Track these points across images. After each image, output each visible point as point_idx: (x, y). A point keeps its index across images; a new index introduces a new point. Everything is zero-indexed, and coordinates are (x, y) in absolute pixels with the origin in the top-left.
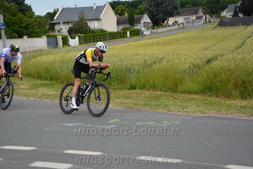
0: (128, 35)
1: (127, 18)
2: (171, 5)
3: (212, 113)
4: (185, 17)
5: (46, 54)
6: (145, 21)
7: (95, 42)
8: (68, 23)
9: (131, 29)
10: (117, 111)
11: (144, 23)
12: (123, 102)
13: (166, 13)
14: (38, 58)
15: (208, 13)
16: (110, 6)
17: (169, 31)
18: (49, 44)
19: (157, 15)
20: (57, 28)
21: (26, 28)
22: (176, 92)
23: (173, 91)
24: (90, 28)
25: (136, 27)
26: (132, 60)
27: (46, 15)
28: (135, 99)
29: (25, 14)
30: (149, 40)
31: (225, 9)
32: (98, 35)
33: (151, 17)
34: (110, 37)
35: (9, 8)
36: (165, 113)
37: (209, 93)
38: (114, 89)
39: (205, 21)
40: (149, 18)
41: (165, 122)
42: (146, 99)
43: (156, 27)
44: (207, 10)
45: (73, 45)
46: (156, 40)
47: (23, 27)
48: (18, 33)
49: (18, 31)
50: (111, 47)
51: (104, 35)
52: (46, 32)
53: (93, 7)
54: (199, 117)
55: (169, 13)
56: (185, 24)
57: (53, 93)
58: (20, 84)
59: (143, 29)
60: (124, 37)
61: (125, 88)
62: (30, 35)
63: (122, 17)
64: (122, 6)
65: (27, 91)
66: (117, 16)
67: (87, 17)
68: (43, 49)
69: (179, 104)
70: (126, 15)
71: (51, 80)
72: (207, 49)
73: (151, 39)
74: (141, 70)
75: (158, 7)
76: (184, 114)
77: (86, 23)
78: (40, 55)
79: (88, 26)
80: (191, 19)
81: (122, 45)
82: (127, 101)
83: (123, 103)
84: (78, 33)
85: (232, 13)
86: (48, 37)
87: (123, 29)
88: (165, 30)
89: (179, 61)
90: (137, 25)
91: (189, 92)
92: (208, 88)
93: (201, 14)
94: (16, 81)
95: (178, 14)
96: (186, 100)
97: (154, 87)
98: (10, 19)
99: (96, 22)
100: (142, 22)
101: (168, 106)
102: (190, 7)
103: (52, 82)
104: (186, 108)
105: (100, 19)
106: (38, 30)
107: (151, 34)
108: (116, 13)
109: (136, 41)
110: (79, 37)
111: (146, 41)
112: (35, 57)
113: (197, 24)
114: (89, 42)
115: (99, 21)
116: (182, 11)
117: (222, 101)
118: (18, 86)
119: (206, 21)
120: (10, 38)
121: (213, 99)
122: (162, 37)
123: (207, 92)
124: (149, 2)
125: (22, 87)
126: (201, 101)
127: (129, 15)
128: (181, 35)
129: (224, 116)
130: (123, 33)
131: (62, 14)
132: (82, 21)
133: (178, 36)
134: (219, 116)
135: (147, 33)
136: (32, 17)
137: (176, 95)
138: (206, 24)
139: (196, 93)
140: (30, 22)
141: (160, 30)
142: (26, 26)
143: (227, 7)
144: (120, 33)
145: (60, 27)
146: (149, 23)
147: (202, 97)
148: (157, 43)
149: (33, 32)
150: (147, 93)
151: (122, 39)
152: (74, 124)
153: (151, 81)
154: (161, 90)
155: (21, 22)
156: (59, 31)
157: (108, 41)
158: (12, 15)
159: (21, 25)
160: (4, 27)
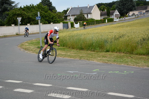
0: (106, 22)
1: (106, 12)
2: (131, 5)
4: (139, 11)
5: (62, 32)
6: (116, 14)
8: (74, 15)
9: (108, 18)
10: (98, 64)
11: (116, 15)
13: (128, 9)
16: (97, 6)
17: (130, 19)
18: (64, 27)
19: (123, 10)
20: (68, 18)
21: (52, 18)
22: (132, 54)
23: (130, 53)
24: (86, 18)
25: (111, 17)
26: (108, 36)
27: (63, 11)
28: (108, 58)
29: (52, 11)
30: (118, 24)
32: (90, 22)
33: (120, 11)
34: (96, 23)
35: (44, 8)
36: (126, 66)
38: (97, 52)
40: (119, 12)
41: (125, 72)
42: (115, 58)
43: (122, 17)
45: (76, 27)
46: (122, 24)
48: (48, 21)
50: (97, 28)
51: (93, 21)
52: (62, 21)
53: (87, 7)
54: (146, 69)
55: (130, 9)
56: (139, 15)
57: (64, 53)
59: (115, 18)
61: (103, 51)
62: (54, 22)
64: (104, 6)
66: (100, 11)
67: (85, 12)
69: (134, 61)
70: (106, 11)
71: (64, 46)
73: (119, 23)
74: (113, 41)
75: (123, 6)
76: (136, 67)
77: (84, 15)
79: (84, 17)
80: (143, 12)
81: (103, 27)
82: (104, 59)
83: (102, 60)
84: (79, 21)
86: (63, 23)
87: (103, 18)
88: (127, 19)
89: (134, 36)
91: (140, 54)
95: (135, 10)
96: (138, 59)
97: (120, 51)
98: (44, 14)
100: (114, 14)
101: (127, 62)
102: (142, 5)
103: (64, 47)
104: (138, 64)
106: (58, 19)
107: (119, 21)
109: (111, 25)
110: (80, 23)
111: (116, 25)
113: (146, 15)
115: (91, 14)
116: (137, 8)
120: (44, 24)
122: (126, 22)
124: (119, 4)
126: (147, 59)
127: (107, 11)
128: (137, 21)
130: (104, 20)
131: (71, 11)
132: (81, 14)
133: (135, 22)
135: (117, 20)
136: (56, 13)
137: (132, 56)
139: (144, 55)
140: (54, 15)
144: (102, 20)
145: (70, 18)
146: (118, 15)
147: (148, 57)
148: (122, 26)
149: (56, 21)
150: (116, 54)
151: (103, 24)
152: (74, 72)
153: (118, 48)
154: (124, 52)
155: (50, 15)
156: (69, 20)
157: (95, 25)
158: (45, 12)
159: (50, 17)
160: (40, 18)
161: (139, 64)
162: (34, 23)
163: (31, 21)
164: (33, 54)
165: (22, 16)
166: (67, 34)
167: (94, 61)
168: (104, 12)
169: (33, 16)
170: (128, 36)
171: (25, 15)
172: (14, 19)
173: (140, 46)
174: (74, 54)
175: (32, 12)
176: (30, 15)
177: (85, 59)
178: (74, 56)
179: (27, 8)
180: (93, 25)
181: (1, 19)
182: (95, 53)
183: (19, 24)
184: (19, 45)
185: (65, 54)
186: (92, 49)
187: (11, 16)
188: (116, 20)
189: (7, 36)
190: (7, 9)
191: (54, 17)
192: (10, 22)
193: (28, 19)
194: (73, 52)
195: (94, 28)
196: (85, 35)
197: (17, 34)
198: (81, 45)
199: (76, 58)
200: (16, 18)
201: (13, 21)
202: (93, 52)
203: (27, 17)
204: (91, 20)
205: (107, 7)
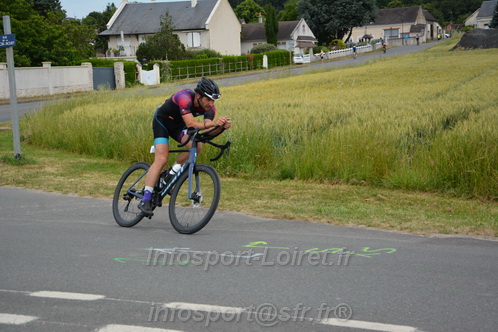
0: (265, 63)
1: (263, 26)
3: (464, 232)
4: (388, 27)
5: (96, 101)
6: (301, 34)
7: (193, 77)
8: (137, 36)
9: (271, 52)
10: (259, 224)
11: (299, 38)
12: (269, 205)
13: (347, 18)
14: (79, 110)
15: (437, 19)
18: (97, 81)
19: (328, 21)
20: (112, 45)
21: (49, 44)
22: (380, 185)
23: (372, 184)
24: (183, 47)
25: (281, 48)
26: (283, 117)
27: (88, 18)
28: (293, 200)
29: (47, 17)
31: (473, 11)
32: (200, 63)
33: (314, 25)
34: (227, 68)
36: (363, 230)
37: (452, 191)
38: (246, 178)
39: (429, 37)
40: (310, 27)
41: (366, 249)
42: (316, 201)
43: (325, 48)
44: (435, 11)
46: (326, 75)
47: (40, 43)
48: (31, 55)
49: (32, 50)
50: (232, 88)
51: (213, 62)
52: (90, 55)
53: (190, 3)
54: (437, 241)
55: (354, 17)
58: (44, 163)
59: (297, 51)
60: (255, 69)
61: (269, 176)
62: (55, 61)
63: (250, 24)
65: (62, 179)
66: (241, 23)
67: (178, 23)
68: (83, 90)
69: (390, 212)
70: (261, 20)
71: (111, 156)
72: (438, 95)
73: (314, 72)
74: (305, 138)
75: (329, 4)
76: (402, 232)
77: (176, 36)
78: (81, 104)
79: (179, 43)
80: (400, 31)
81: (253, 84)
82: (276, 203)
83: (270, 208)
84: (158, 57)
85: (489, 20)
86: (94, 65)
87: (254, 51)
88: (344, 54)
89: (384, 121)
90: (284, 43)
91: (410, 188)
92: (449, 179)
93: (421, 20)
94: (34, 158)
95: (374, 21)
96: (403, 204)
97: (332, 175)
98: (15, 26)
99: (196, 35)
100: (295, 35)
101: (365, 215)
102: (398, 5)
103: (112, 161)
104: (406, 221)
105: (204, 29)
106: (74, 50)
107: (312, 62)
108: (239, 16)
109: (283, 77)
110: (161, 66)
111: (305, 76)
112: (71, 107)
113: (412, 41)
114: (182, 78)
115: (204, 34)
116: (381, 14)
117: (483, 207)
118: (40, 168)
119: (432, 35)
121: (461, 202)
122: (339, 68)
123: (449, 188)
125: (49, 169)
126: (437, 207)
127: (267, 22)
128: (380, 66)
129: (490, 239)
130: (255, 59)
131: (123, 17)
132: (166, 32)
133: (374, 66)
134: (480, 238)
135: (306, 59)
136: (60, 21)
137: (380, 193)
138: (433, 43)
139: (423, 190)
140: (57, 34)
141: (333, 54)
142: (48, 40)
143: (478, 6)
144: (248, 58)
145: (119, 44)
146: (309, 38)
147: (437, 198)
148: (329, 82)
149: (63, 54)
150: (318, 187)
151: (253, 72)
153: (326, 163)
154: (348, 180)
155: (37, 31)
156: (117, 54)
157: (222, 76)
158: (19, 16)
159: (38, 39)
160: (12, 43)
161: (408, 224)
166: (117, 107)
167: (243, 213)
168: (253, 25)
170: (360, 120)
173: (405, 158)
182: (239, 183)
186: (224, 167)
188: (301, 60)
191: (56, 38)
202: (230, 179)
204: (204, 55)
205: (267, 6)
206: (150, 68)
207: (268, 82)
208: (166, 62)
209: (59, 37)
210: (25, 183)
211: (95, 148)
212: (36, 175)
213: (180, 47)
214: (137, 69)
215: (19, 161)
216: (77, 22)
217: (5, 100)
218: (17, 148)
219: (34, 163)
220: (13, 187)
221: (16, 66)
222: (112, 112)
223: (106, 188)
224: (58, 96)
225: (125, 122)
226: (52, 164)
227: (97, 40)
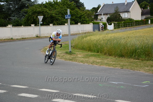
0: (149, 22)
1: (149, 10)
7: (125, 27)
8: (107, 14)
10: (147, 75)
12: (150, 69)
14: (88, 38)
16: (137, 2)
18: (94, 29)
20: (99, 17)
21: (80, 17)
24: (122, 18)
27: (92, 9)
29: (80, 9)
32: (127, 23)
34: (136, 24)
35: (70, 5)
38: (142, 60)
45: (110, 29)
47: (78, 17)
48: (75, 21)
49: (75, 19)
50: (138, 31)
51: (131, 22)
52: (92, 21)
57: (100, 61)
60: (146, 24)
61: (150, 60)
62: (82, 23)
63: (145, 10)
64: (146, 2)
65: (83, 59)
66: (141, 9)
67: (120, 10)
68: (90, 31)
70: (148, 8)
71: (98, 52)
77: (120, 14)
78: (89, 36)
79: (121, 16)
81: (145, 29)
83: (151, 70)
84: (113, 21)
87: (145, 19)
94: (75, 52)
98: (71, 12)
99: (126, 14)
103: (98, 54)
105: (129, 12)
106: (87, 19)
108: (141, 7)
110: (114, 24)
112: (86, 37)
114: (121, 27)
118: (77, 55)
125: (79, 56)
127: (151, 9)
130: (146, 21)
131: (103, 9)
132: (116, 13)
136: (84, 10)
140: (83, 14)
142: (80, 16)
144: (143, 21)
145: (101, 17)
152: (118, 83)
155: (77, 14)
156: (100, 20)
157: (134, 27)
158: (72, 9)
159: (77, 16)
160: (70, 17)
162: (58, 23)
163: (54, 21)
164: (62, 60)
165: (43, 14)
166: (100, 37)
167: (141, 71)
168: (146, 10)
169: (56, 14)
171: (48, 12)
172: (33, 17)
174: (113, 62)
175: (56, 9)
176: (53, 13)
177: (128, 68)
178: (113, 64)
179: (49, 4)
180: (131, 27)
181: (18, 18)
182: (140, 62)
183: (40, 25)
184: (41, 49)
185: (102, 62)
186: (135, 56)
187: (30, 14)
189: (25, 38)
190: (25, 5)
191: (82, 16)
192: (29, 22)
193: (51, 18)
194: (111, 59)
195: (134, 31)
196: (124, 38)
197: (37, 37)
198: (120, 51)
199: (116, 67)
200: (37, 17)
201: (32, 20)
202: (137, 60)
203: (49, 16)
204: (129, 20)
205: (151, 3)
206: (111, 24)
207: (151, 29)
208: (116, 22)
209: (83, 15)
210: (72, 60)
211: (93, 49)
212: (75, 58)
213: (121, 18)
214: (106, 25)
215: (70, 53)
216: (89, 11)
217: (67, 35)
218: (70, 49)
219: (75, 54)
220: (69, 61)
221: (71, 24)
222: (99, 38)
223: (96, 62)
224: (83, 33)
225: (103, 41)
226: (80, 54)
227: (94, 16)
